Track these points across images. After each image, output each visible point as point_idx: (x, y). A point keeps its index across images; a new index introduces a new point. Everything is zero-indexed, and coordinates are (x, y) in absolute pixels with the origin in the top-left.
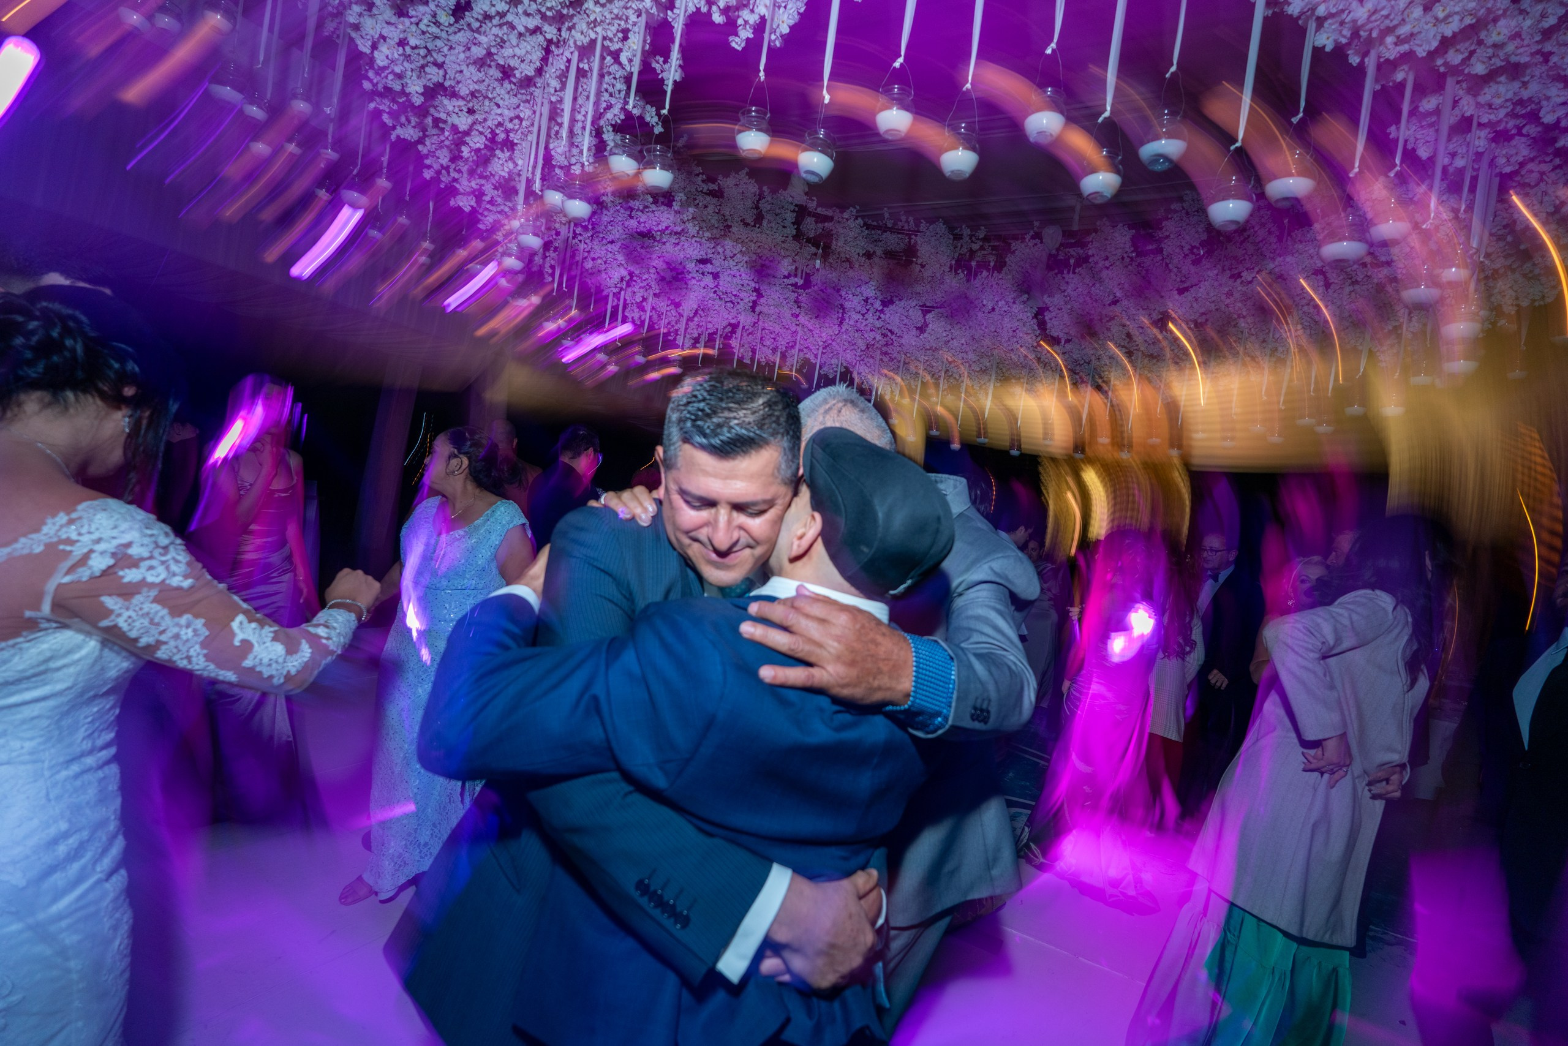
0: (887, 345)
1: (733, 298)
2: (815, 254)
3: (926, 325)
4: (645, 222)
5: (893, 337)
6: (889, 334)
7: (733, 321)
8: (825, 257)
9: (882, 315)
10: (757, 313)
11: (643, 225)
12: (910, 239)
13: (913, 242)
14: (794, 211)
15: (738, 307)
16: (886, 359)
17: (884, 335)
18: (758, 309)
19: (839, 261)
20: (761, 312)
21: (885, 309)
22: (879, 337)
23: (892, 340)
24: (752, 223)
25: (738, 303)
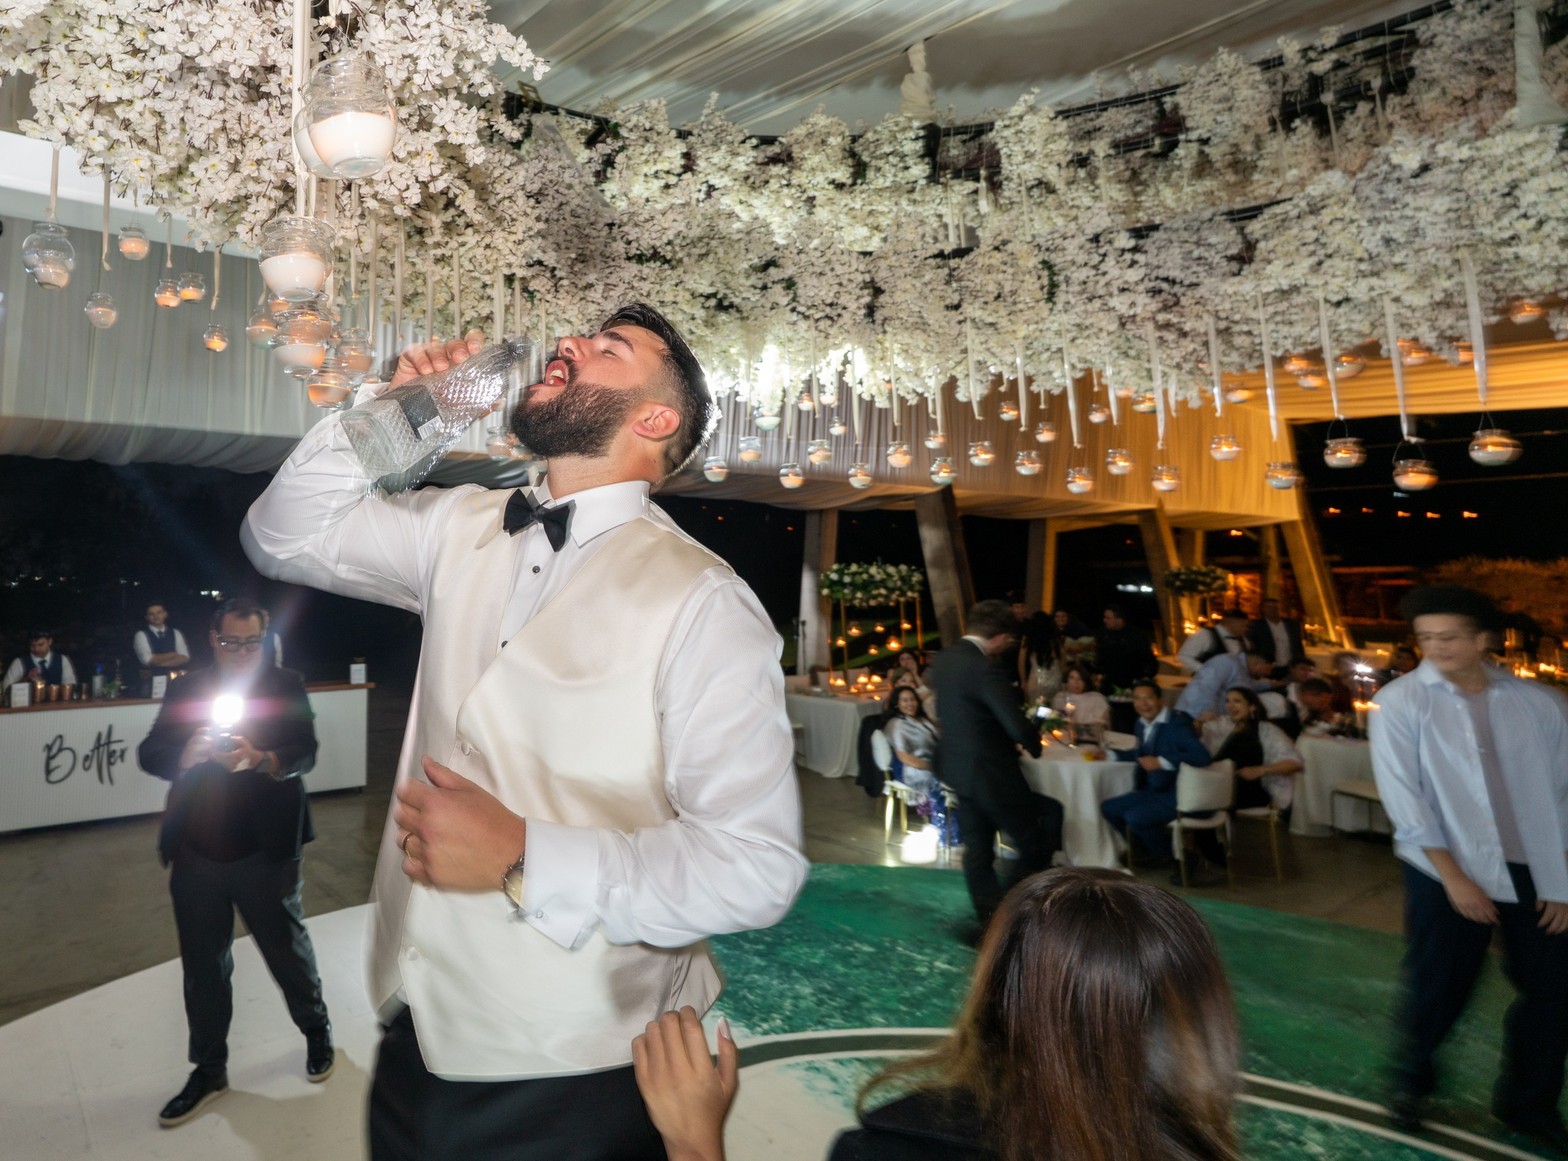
1: (828, 310)
2: (976, 192)
3: (1250, 246)
5: (1177, 289)
6: (1165, 286)
8: (995, 186)
9: (1139, 257)
12: (1160, 104)
13: (1168, 107)
14: (917, 138)
15: (841, 321)
16: (1170, 336)
17: (1155, 292)
18: (879, 316)
19: (1023, 189)
20: (885, 319)
21: (1141, 242)
22: (1142, 299)
23: (1175, 295)
24: (849, 182)
25: (839, 315)
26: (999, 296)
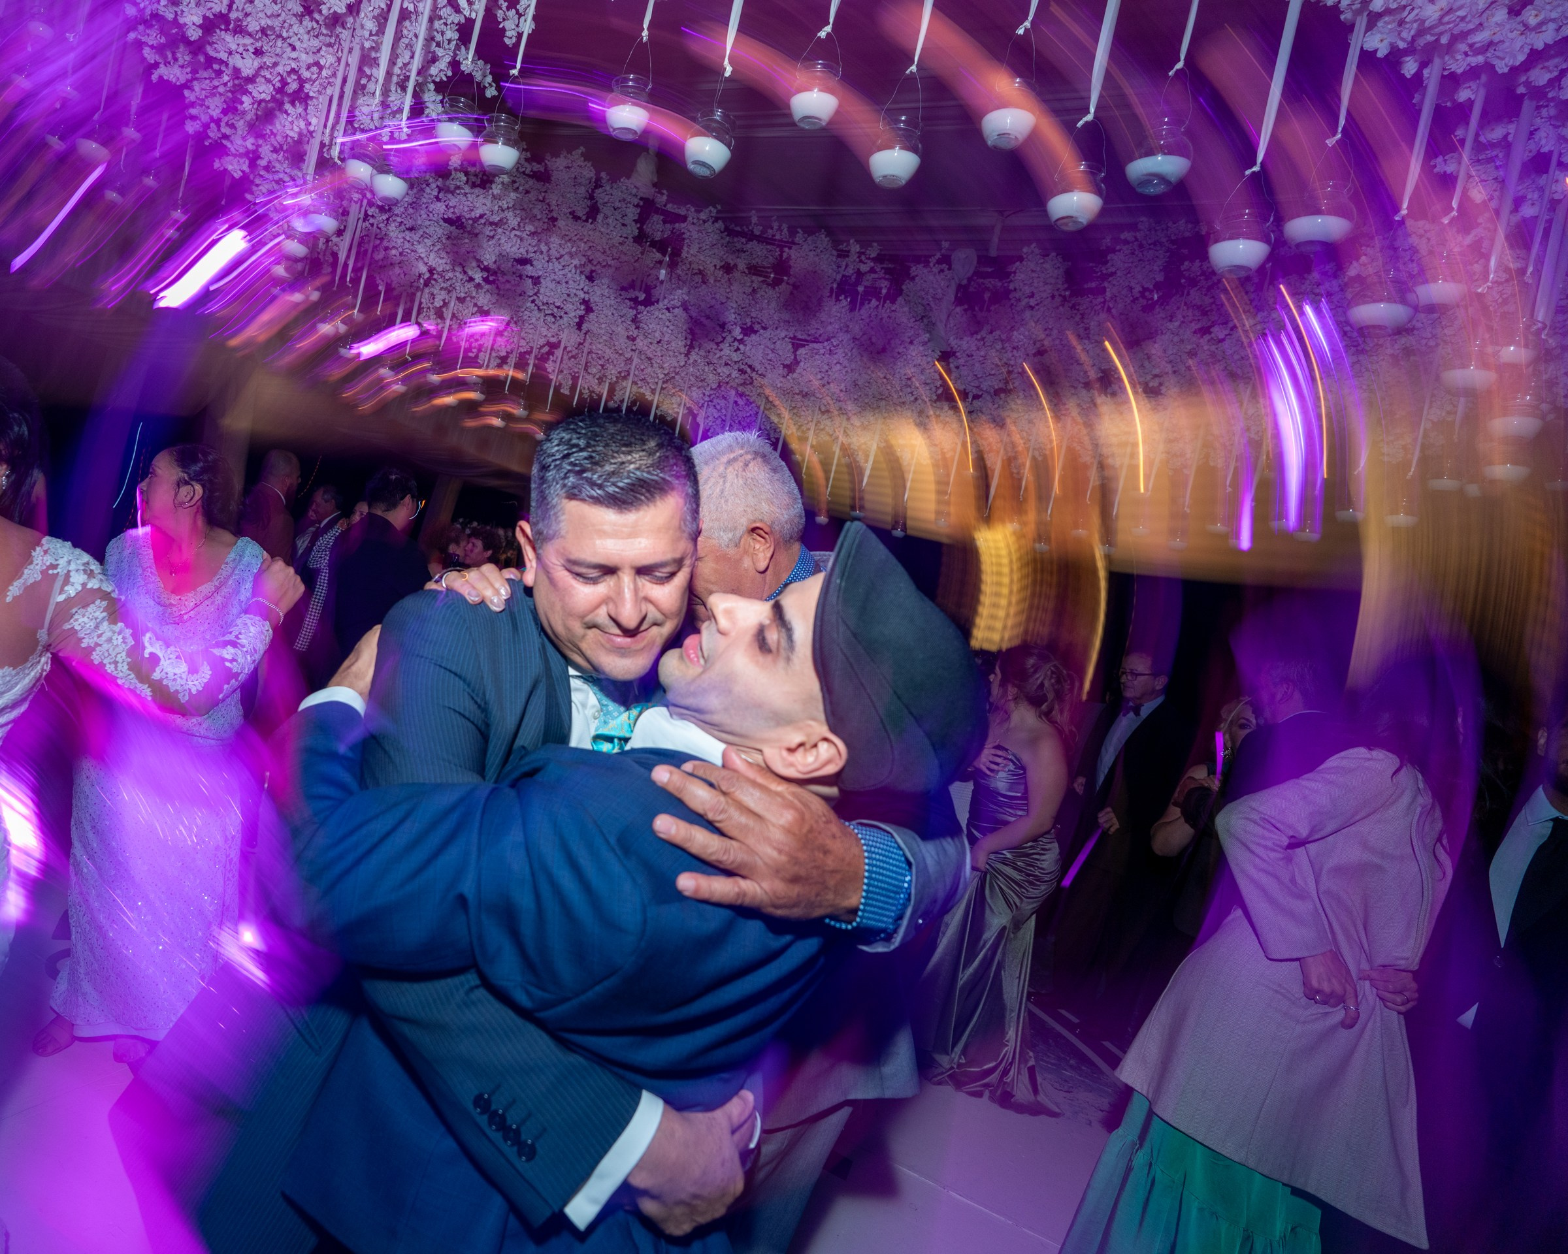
0: (744, 384)
1: (555, 310)
2: (660, 262)
3: (796, 362)
4: (454, 207)
5: (754, 375)
6: (749, 370)
7: (553, 340)
8: (673, 265)
9: (741, 347)
10: (584, 331)
11: (452, 210)
12: (782, 252)
13: (785, 255)
14: (637, 206)
15: (561, 322)
16: (741, 402)
17: (742, 372)
18: (585, 327)
19: (690, 273)
20: (588, 331)
21: (746, 338)
22: (735, 374)
23: (751, 378)
24: (584, 218)
25: (561, 317)
26: (659, 342)
